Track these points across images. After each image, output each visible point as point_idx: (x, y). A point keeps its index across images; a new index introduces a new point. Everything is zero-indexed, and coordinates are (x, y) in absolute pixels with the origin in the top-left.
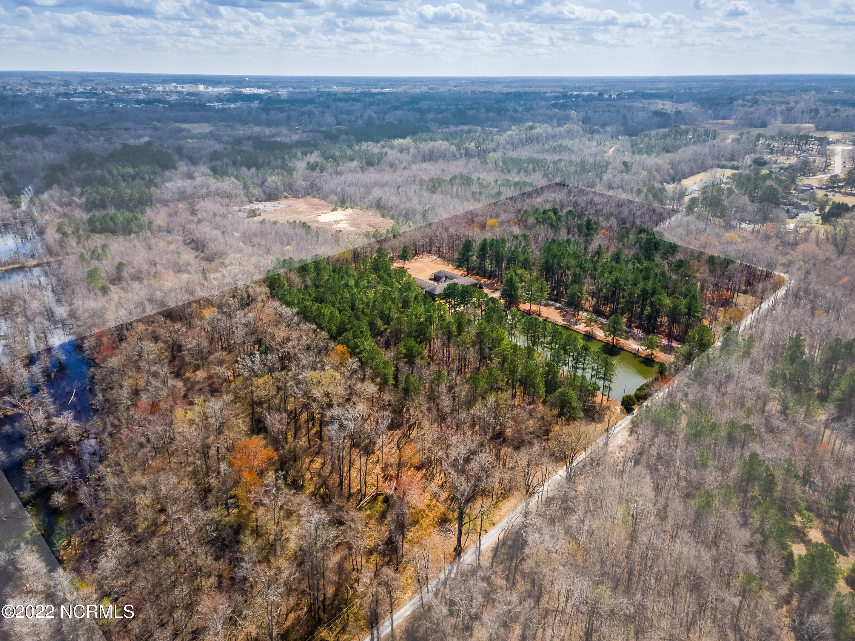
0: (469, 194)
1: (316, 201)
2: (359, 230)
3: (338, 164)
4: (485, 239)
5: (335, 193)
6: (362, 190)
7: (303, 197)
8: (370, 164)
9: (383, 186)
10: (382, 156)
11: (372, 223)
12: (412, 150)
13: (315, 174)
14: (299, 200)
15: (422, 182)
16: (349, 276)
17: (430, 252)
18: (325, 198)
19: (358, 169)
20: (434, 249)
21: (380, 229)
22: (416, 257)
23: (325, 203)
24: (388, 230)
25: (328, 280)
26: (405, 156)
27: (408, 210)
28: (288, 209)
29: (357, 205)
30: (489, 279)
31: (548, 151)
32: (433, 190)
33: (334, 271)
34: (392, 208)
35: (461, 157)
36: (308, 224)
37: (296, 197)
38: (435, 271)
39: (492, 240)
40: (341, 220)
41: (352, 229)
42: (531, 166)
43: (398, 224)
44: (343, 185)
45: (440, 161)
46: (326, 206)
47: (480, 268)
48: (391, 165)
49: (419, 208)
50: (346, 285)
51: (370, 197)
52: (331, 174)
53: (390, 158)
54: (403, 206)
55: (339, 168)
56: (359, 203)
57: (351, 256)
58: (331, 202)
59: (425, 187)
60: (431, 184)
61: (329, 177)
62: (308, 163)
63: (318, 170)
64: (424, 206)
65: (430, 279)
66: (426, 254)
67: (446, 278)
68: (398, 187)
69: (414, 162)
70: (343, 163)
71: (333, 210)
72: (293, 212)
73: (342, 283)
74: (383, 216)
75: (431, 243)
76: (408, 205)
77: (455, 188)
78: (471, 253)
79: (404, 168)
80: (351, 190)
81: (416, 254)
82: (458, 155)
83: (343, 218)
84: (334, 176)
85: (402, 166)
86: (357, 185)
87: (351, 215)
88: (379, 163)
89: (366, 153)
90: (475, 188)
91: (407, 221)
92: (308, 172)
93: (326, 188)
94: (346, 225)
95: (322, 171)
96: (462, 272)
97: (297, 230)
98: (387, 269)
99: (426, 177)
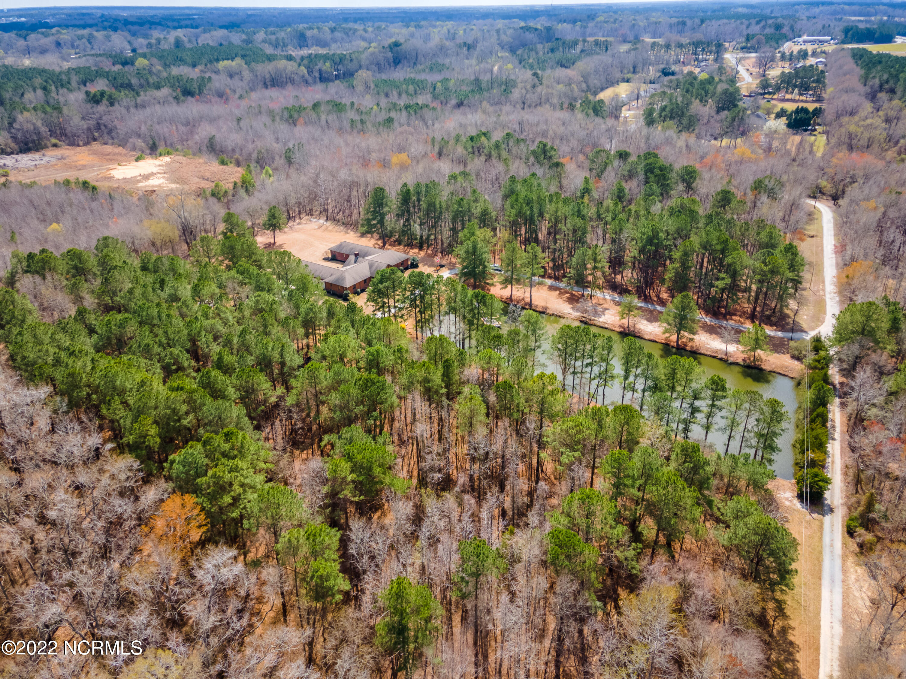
0: (346, 125)
1: (108, 149)
2: (186, 187)
3: (138, 94)
4: (405, 185)
5: (139, 136)
6: (182, 129)
7: (86, 144)
8: (188, 93)
9: (213, 120)
10: (203, 83)
11: (207, 175)
12: (246, 74)
13: (101, 108)
14: (78, 149)
15: (271, 114)
16: (177, 276)
17: (310, 213)
18: (123, 144)
19: (171, 99)
20: (317, 208)
21: (221, 184)
22: (291, 223)
23: (124, 151)
24: (235, 184)
25: (131, 291)
26: (236, 82)
27: (260, 152)
28: (60, 163)
29: (177, 150)
30: (421, 248)
31: (424, 71)
32: (292, 121)
33: (144, 268)
34: (233, 150)
35: (315, 82)
36: (93, 183)
37: (73, 144)
38: (332, 245)
39: (418, 185)
40: (153, 174)
41: (174, 186)
42: (411, 88)
43: (250, 172)
44: (149, 123)
45: (290, 87)
46: (125, 155)
47: (403, 233)
48: (220, 95)
49: (277, 147)
50: (174, 298)
51: (197, 137)
52: (128, 108)
53: (217, 85)
54: (251, 146)
55: (139, 100)
56: (179, 147)
57: (177, 233)
58: (134, 149)
59: (277, 118)
60: (286, 114)
61: (124, 111)
62: (87, 93)
63: (105, 101)
64: (285, 144)
65: (325, 259)
66: (305, 218)
67: (356, 255)
68: (239, 120)
69: (252, 89)
70: (145, 91)
71: (137, 160)
72: (69, 167)
73: (164, 295)
74: (223, 163)
75: (313, 197)
76: (259, 144)
77: (323, 117)
78: (386, 209)
79: (241, 97)
80: (164, 130)
81: (289, 218)
82: (310, 80)
83: (155, 170)
84: (132, 110)
85: (237, 96)
86: (172, 121)
87: (167, 165)
88: (200, 92)
89: (179, 79)
90: (351, 114)
91: (262, 168)
92: (89, 106)
93: (122, 128)
94: (162, 181)
95: (112, 104)
96: (373, 242)
97: (71, 195)
98: (250, 252)
99: (276, 107)
